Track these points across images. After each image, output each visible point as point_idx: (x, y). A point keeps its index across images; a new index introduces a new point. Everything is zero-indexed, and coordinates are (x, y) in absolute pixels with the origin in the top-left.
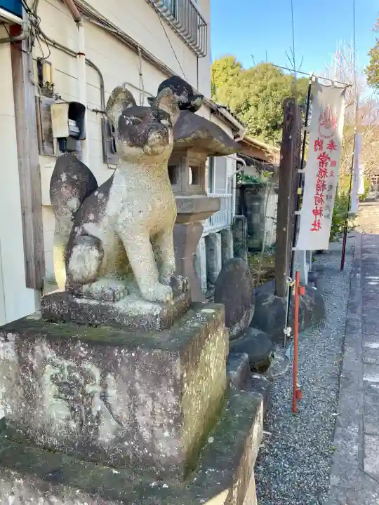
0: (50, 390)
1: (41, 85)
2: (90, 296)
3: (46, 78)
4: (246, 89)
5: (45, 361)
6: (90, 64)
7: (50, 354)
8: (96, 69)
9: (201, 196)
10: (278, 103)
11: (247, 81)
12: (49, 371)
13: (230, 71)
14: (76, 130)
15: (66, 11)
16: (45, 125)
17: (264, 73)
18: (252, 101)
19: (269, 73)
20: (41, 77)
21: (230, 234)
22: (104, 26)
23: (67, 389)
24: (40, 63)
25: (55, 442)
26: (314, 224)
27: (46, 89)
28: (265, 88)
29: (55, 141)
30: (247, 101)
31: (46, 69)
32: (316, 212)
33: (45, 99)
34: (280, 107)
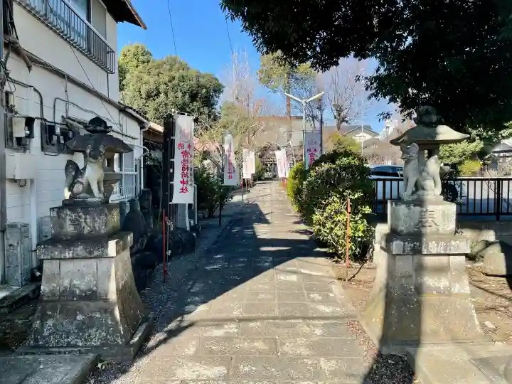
0: (68, 222)
1: (7, 106)
2: (79, 198)
3: (11, 103)
4: (156, 78)
5: (67, 215)
6: (35, 90)
7: (69, 213)
8: (38, 92)
9: (111, 173)
10: (185, 93)
11: (157, 70)
12: (68, 218)
13: (141, 58)
14: (28, 132)
15: (23, 61)
16: (9, 130)
17: (172, 66)
18: (162, 88)
19: (177, 65)
20: (7, 102)
21: (138, 203)
22: (45, 66)
23: (74, 222)
24: (7, 94)
25: (69, 238)
26: (182, 189)
27: (10, 109)
28: (174, 78)
29: (14, 139)
30: (157, 88)
31: (11, 97)
32: (183, 182)
33: (9, 115)
34: (187, 96)
